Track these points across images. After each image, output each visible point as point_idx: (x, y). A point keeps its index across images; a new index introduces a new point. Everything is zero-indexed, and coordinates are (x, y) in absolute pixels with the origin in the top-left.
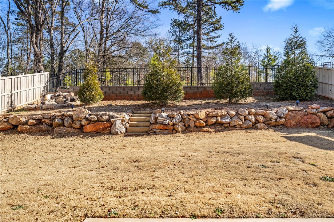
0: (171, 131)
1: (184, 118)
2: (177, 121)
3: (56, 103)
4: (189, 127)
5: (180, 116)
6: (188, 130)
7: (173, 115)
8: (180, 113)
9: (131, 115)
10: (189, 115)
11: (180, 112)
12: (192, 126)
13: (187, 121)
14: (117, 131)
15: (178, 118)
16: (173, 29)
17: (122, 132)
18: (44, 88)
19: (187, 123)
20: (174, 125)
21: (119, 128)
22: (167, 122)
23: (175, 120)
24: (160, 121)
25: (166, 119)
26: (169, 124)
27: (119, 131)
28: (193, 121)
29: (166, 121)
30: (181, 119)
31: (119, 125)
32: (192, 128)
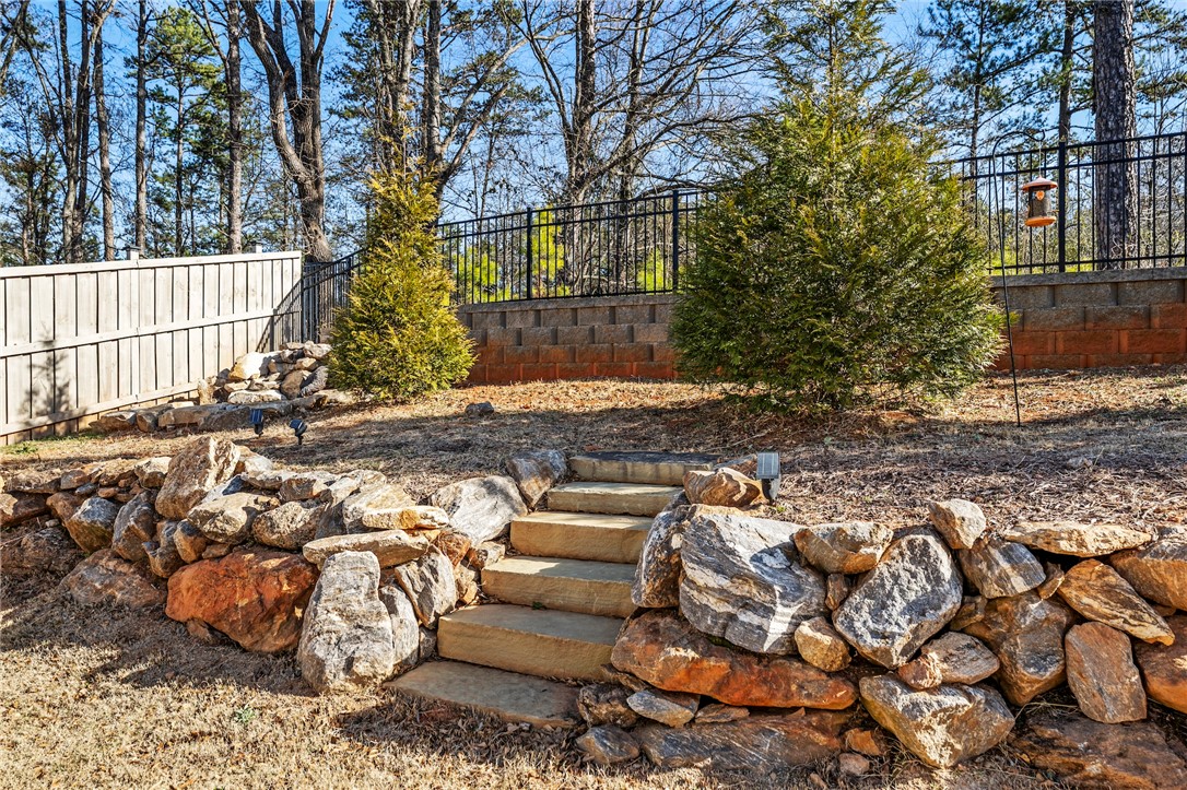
0: (821, 739)
1: (993, 590)
2: (902, 629)
3: (279, 396)
4: (1063, 721)
5: (946, 568)
6: (1053, 760)
7: (855, 545)
8: (942, 527)
9: (536, 499)
10: (1056, 561)
11: (948, 517)
12: (1113, 714)
13: (1035, 628)
14: (320, 654)
15: (917, 588)
16: (945, 13)
17: (361, 668)
18: (272, 323)
19: (1039, 659)
20: (858, 665)
21: (343, 626)
22: (777, 627)
23: (876, 614)
24: (704, 599)
25: (768, 588)
26: (792, 650)
27: (334, 661)
28: (1124, 648)
29: (768, 612)
30: (952, 601)
31: (348, 603)
32: (1113, 741)
